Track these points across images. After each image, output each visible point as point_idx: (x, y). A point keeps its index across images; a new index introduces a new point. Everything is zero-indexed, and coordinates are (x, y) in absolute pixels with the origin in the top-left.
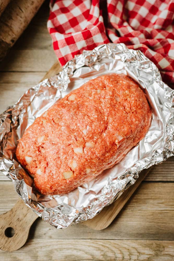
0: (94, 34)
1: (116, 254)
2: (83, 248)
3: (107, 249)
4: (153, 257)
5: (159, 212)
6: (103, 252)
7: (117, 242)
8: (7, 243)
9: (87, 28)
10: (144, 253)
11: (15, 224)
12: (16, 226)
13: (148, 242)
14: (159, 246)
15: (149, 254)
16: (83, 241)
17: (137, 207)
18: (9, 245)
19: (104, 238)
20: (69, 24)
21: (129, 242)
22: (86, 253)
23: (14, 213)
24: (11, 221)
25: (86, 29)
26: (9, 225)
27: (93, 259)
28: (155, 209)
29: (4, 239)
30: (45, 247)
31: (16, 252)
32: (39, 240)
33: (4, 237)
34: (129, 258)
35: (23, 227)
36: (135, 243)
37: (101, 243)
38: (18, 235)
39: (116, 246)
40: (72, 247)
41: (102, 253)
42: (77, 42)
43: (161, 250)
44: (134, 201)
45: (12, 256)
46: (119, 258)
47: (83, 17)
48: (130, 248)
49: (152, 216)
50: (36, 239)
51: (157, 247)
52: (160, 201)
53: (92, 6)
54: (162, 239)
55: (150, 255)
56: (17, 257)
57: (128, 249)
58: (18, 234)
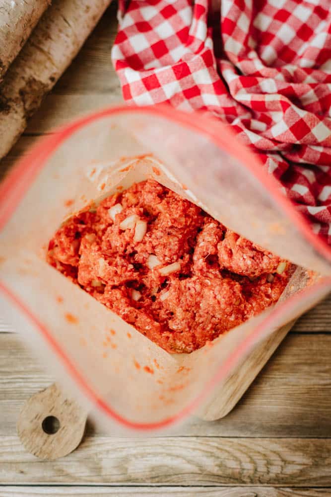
0: (195, 70)
1: (243, 464)
2: (184, 452)
3: (226, 454)
4: (309, 469)
5: (320, 387)
6: (220, 460)
7: (243, 441)
8: (46, 444)
9: (183, 59)
10: (293, 462)
11: (61, 411)
12: (62, 413)
13: (299, 442)
14: (321, 449)
15: (302, 463)
16: (183, 441)
17: (281, 378)
18: (50, 448)
19: (220, 435)
20: (151, 53)
21: (266, 442)
22: (189, 462)
23: (58, 392)
24: (53, 406)
25: (181, 60)
26: (50, 411)
27: (199, 472)
28: (312, 382)
29: (42, 436)
30: (115, 450)
31: (63, 459)
32: (103, 438)
33: (41, 434)
35: (75, 416)
36: (276, 443)
37: (216, 444)
38: (66, 430)
39: (242, 448)
40: (163, 451)
41: (218, 462)
42: (164, 84)
43: (324, 455)
44: (275, 367)
45: (55, 468)
46: (248, 470)
47: (177, 40)
48: (268, 453)
49: (306, 394)
50: (98, 436)
51: (317, 450)
52: (323, 368)
53: (195, 20)
54: (325, 436)
55: (304, 464)
56: (65, 469)
57: (265, 455)
58: (66, 428)
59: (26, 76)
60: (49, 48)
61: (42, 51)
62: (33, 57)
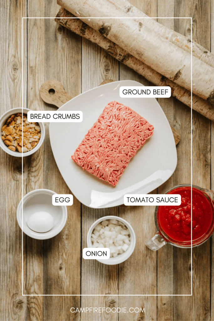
1: (35, 168)
8: (45, 90)
11: (57, 95)
12: (56, 96)
23: (63, 94)
24: (59, 93)
26: (57, 92)
29: (48, 88)
34: (33, 175)
35: (55, 100)
48: (39, 176)
57: (38, 175)
58: (51, 97)
59: (174, 88)
60: (186, 96)
61: (184, 93)
62: (182, 90)
